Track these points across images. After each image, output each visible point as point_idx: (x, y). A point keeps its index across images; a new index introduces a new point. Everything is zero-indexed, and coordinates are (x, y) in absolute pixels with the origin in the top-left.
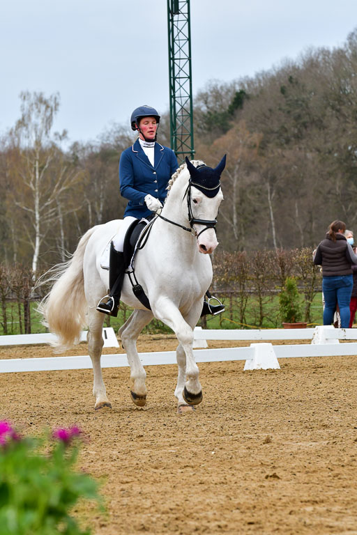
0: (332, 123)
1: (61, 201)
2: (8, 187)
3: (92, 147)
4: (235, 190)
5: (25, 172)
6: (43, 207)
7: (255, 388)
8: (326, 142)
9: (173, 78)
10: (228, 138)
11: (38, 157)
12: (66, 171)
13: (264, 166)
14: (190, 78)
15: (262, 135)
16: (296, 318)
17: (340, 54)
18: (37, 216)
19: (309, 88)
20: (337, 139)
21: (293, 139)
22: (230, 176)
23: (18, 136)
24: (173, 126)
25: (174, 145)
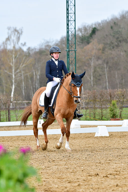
1: (23, 70)
2: (2, 64)
3: (35, 49)
4: (92, 67)
5: (9, 59)
6: (16, 73)
7: (99, 143)
9: (68, 21)
10: (89, 46)
11: (14, 53)
12: (25, 59)
13: (104, 57)
14: (75, 21)
15: (103, 45)
16: (116, 117)
18: (14, 76)
19: (122, 27)
21: (115, 47)
22: (90, 61)
23: (6, 44)
24: (68, 40)
25: (68, 48)
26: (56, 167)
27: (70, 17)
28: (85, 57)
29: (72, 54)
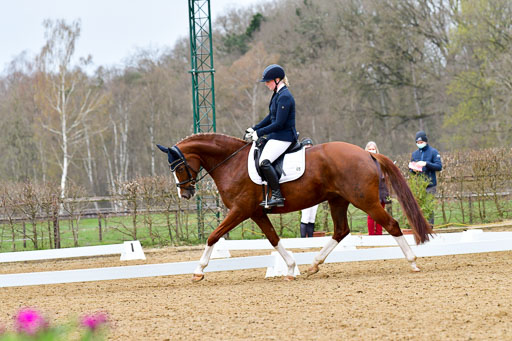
0: (346, 43)
1: (87, 123)
2: (37, 111)
3: (116, 71)
4: (254, 109)
5: (52, 97)
6: (70, 129)
7: (276, 293)
8: (340, 61)
10: (246, 59)
11: (63, 82)
12: (91, 94)
15: (279, 55)
18: (65, 138)
19: (323, 9)
20: (350, 58)
21: (308, 58)
22: (249, 95)
23: (43, 62)
24: (193, 46)
25: (194, 65)
28: (236, 86)
29: (204, 79)
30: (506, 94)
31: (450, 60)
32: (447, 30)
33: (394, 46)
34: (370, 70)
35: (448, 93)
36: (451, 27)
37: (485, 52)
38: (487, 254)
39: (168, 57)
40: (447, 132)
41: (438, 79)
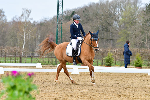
0: (95, 20)
1: (30, 34)
2: (18, 30)
3: (38, 22)
5: (22, 27)
6: (26, 35)
8: (93, 24)
9: (58, 6)
10: (70, 22)
11: (25, 24)
12: (32, 27)
14: (62, 6)
17: (97, 4)
18: (24, 37)
19: (90, 11)
20: (95, 24)
21: (85, 23)
23: (21, 18)
24: (58, 17)
25: (58, 21)
26: (48, 90)
27: (59, 4)
28: (67, 28)
29: (60, 25)
30: (133, 36)
31: (120, 26)
32: (119, 19)
33: (106, 22)
34: (100, 27)
35: (119, 34)
36: (121, 18)
37: (128, 25)
38: (126, 73)
39: (51, 20)
40: (118, 44)
41: (116, 31)
